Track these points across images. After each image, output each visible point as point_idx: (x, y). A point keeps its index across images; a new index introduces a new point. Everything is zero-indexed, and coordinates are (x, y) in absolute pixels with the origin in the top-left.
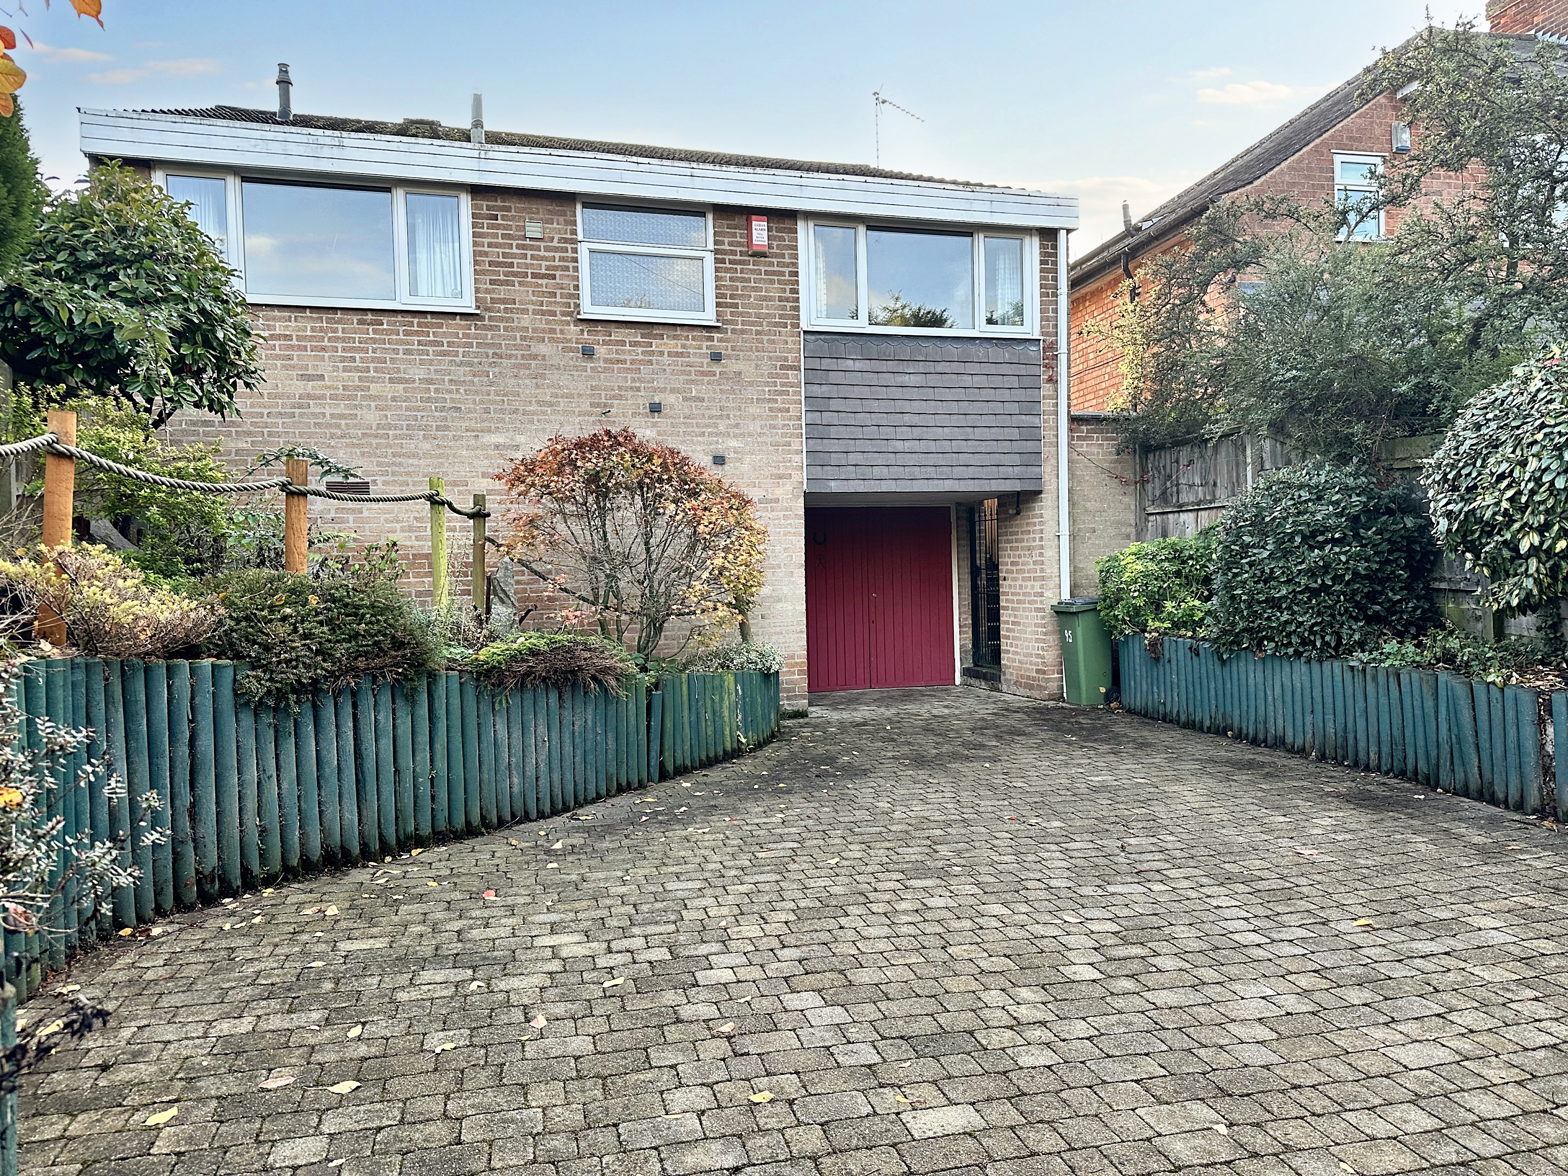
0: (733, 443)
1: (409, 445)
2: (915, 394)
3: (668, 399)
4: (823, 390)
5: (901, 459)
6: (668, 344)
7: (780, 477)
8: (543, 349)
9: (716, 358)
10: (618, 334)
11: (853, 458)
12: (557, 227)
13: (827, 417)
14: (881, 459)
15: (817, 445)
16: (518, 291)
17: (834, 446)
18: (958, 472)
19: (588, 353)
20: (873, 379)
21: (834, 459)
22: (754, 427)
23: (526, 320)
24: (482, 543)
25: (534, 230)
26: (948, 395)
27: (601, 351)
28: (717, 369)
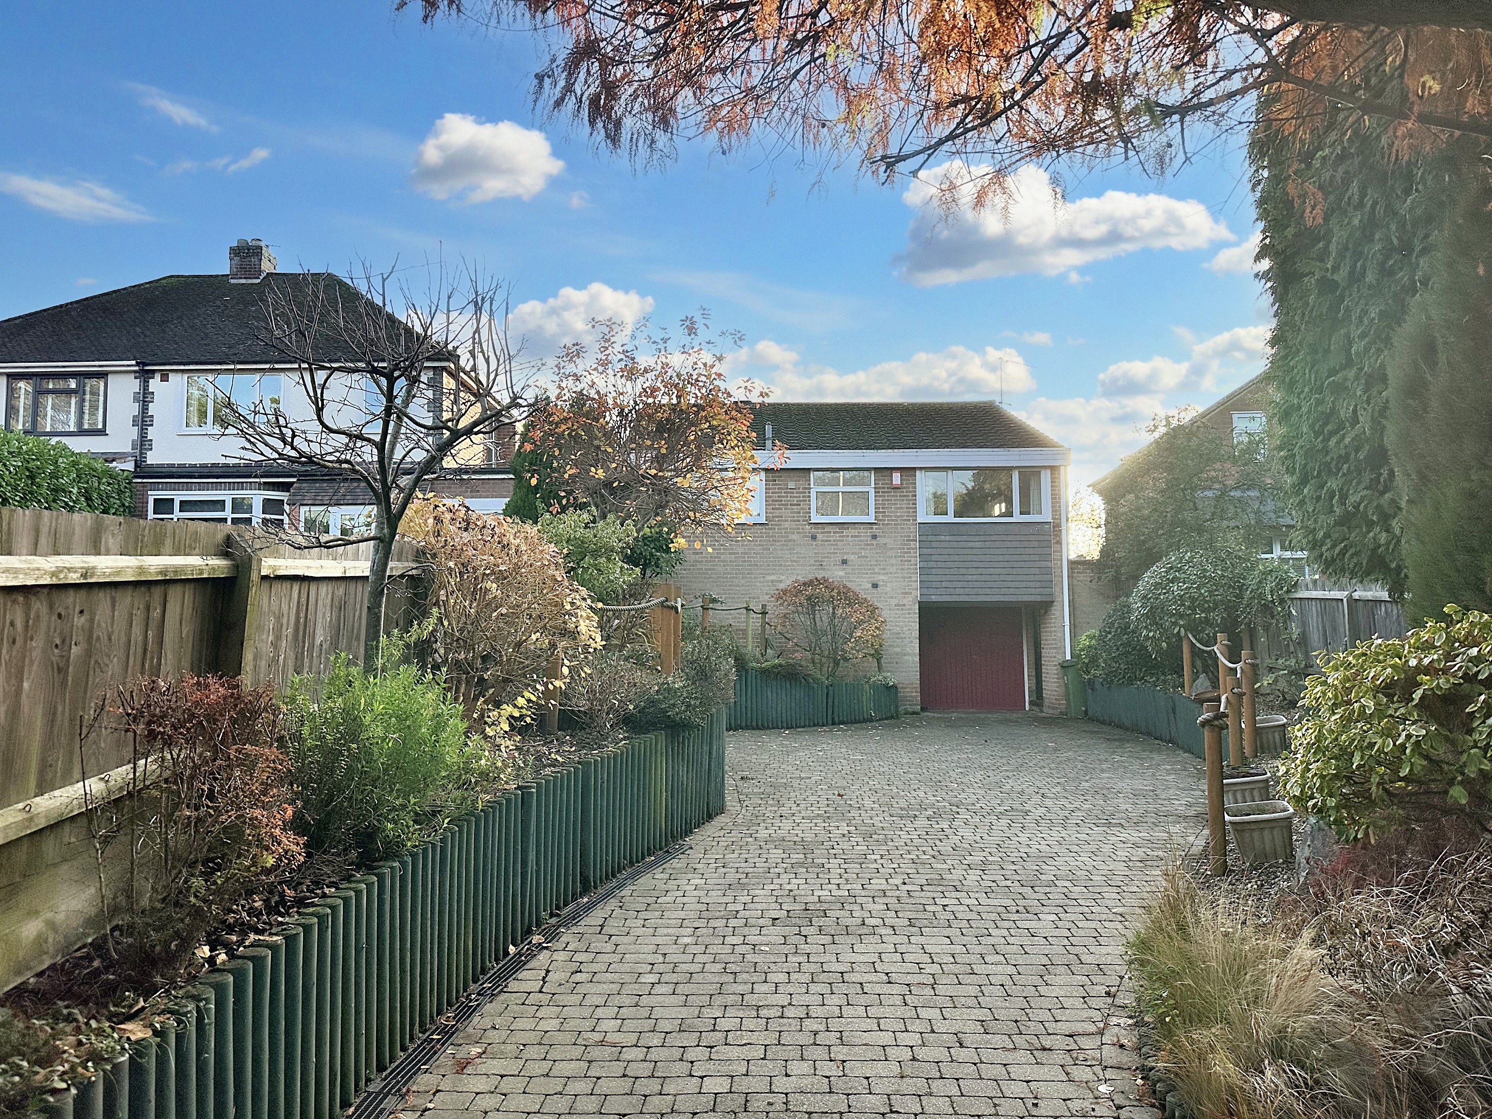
0: (882, 577)
1: (736, 581)
2: (979, 551)
3: (851, 557)
4: (929, 551)
5: (970, 584)
6: (852, 532)
7: (906, 593)
8: (794, 537)
9: (874, 537)
10: (828, 529)
11: (944, 584)
12: (802, 483)
13: (931, 564)
14: (959, 584)
15: (925, 578)
16: (784, 512)
17: (934, 578)
18: (1003, 591)
19: (814, 538)
20: (955, 545)
21: (934, 585)
22: (893, 570)
23: (787, 525)
24: (764, 624)
25: (791, 485)
26: (999, 551)
27: (820, 537)
28: (874, 542)
